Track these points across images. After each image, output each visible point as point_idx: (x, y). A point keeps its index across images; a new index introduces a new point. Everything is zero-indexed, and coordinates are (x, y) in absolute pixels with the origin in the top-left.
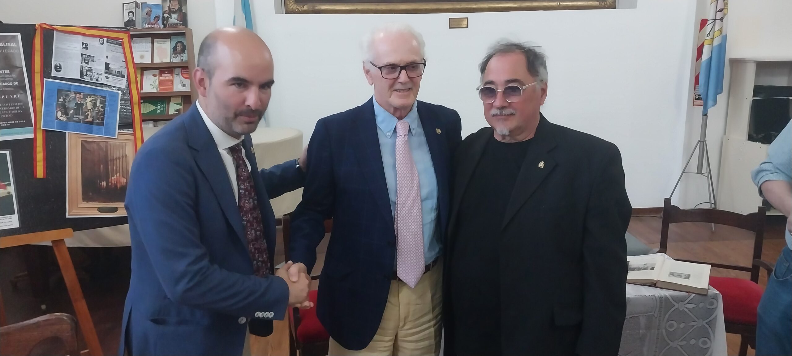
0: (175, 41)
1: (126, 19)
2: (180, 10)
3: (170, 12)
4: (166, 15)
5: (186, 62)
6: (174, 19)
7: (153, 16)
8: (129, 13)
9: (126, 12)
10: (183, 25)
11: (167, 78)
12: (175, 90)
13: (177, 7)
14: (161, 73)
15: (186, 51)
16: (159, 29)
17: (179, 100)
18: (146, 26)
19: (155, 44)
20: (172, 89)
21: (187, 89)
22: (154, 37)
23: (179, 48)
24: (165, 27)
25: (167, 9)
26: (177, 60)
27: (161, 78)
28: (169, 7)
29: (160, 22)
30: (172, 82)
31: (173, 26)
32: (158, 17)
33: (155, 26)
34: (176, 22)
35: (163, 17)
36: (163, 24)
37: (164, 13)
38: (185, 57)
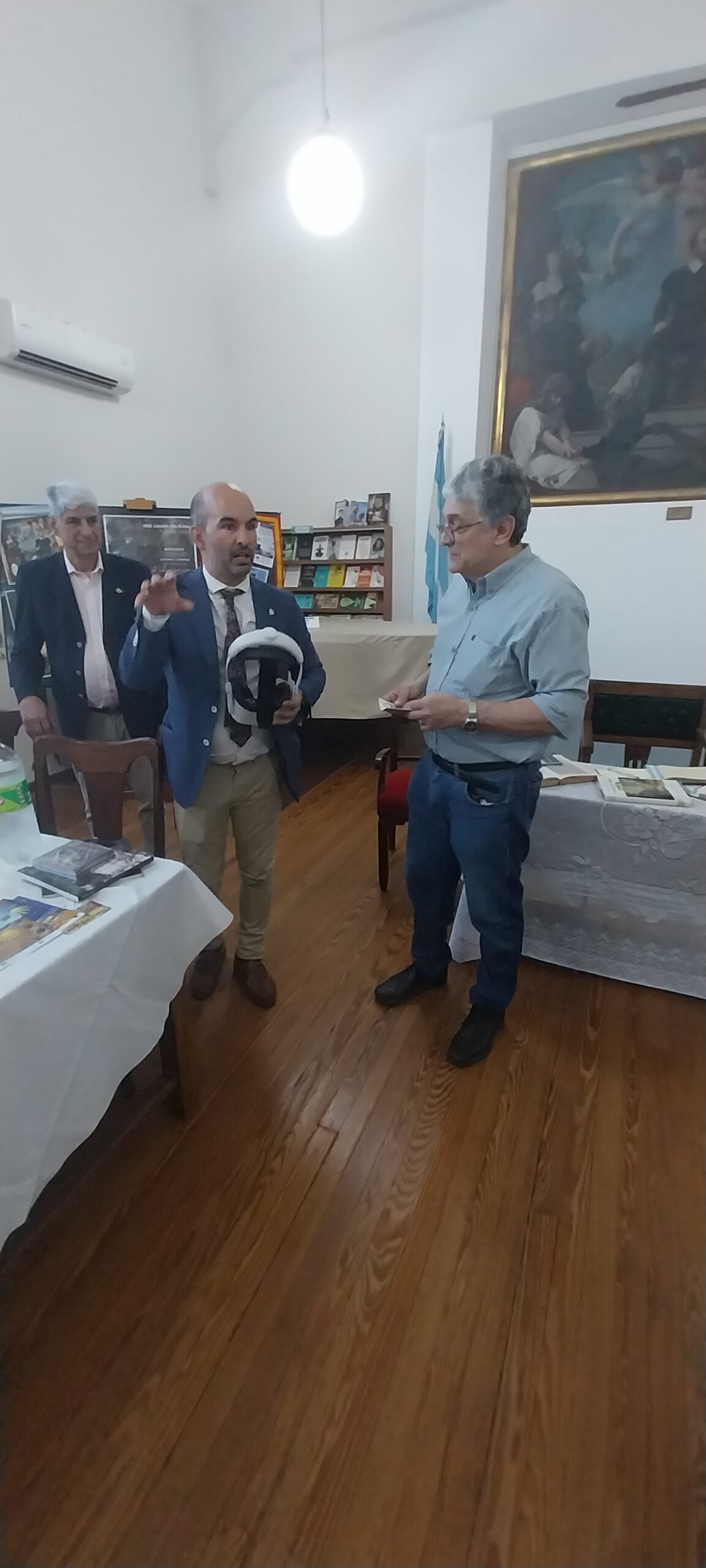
0: (376, 536)
1: (337, 518)
2: (383, 506)
3: (375, 509)
4: (371, 513)
5: (382, 558)
6: (377, 516)
7: (359, 514)
8: (340, 511)
9: (338, 511)
10: (383, 522)
11: (366, 575)
12: (371, 586)
13: (380, 505)
14: (362, 570)
15: (384, 549)
16: (363, 526)
17: (374, 596)
18: (352, 523)
19: (359, 541)
20: (369, 585)
21: (381, 585)
22: (360, 534)
23: (378, 545)
24: (368, 524)
25: (372, 507)
26: (376, 556)
27: (361, 574)
28: (374, 505)
29: (364, 519)
30: (369, 577)
31: (376, 523)
32: (363, 515)
33: (360, 524)
34: (379, 519)
35: (368, 514)
36: (367, 521)
37: (369, 511)
38: (382, 553)
